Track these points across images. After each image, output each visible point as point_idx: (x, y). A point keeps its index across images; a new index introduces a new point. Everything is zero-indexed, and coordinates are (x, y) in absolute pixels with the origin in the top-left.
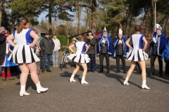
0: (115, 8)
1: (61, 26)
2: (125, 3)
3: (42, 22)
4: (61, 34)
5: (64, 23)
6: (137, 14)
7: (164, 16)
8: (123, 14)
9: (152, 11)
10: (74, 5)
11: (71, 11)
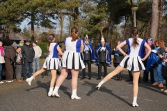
0: (97, 16)
1: (44, 33)
2: (107, 11)
3: (25, 30)
4: (44, 42)
5: (47, 30)
6: (118, 22)
7: (143, 24)
8: (105, 22)
9: (132, 19)
10: (57, 13)
11: (54, 18)
